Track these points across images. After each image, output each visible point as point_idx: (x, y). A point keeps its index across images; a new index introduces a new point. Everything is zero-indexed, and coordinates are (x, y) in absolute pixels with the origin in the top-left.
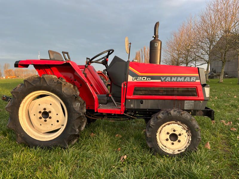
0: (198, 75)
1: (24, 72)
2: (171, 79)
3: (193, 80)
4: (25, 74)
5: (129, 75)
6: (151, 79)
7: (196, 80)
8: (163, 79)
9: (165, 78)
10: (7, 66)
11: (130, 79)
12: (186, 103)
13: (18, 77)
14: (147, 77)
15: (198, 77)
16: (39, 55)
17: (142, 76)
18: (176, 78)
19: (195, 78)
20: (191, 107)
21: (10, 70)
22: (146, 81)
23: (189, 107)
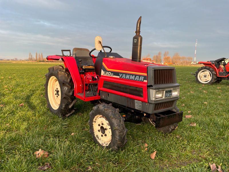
0: (146, 74)
1: (180, 59)
2: (126, 76)
3: (141, 80)
4: (181, 61)
5: (102, 70)
6: (113, 75)
7: (144, 79)
8: (121, 75)
9: (122, 74)
10: (166, 54)
11: (103, 73)
12: (136, 102)
13: (174, 63)
14: (112, 72)
15: (146, 76)
16: (196, 43)
17: (109, 72)
18: (129, 75)
19: (143, 77)
20: (140, 108)
21: (168, 57)
22: (110, 76)
23: (139, 107)
